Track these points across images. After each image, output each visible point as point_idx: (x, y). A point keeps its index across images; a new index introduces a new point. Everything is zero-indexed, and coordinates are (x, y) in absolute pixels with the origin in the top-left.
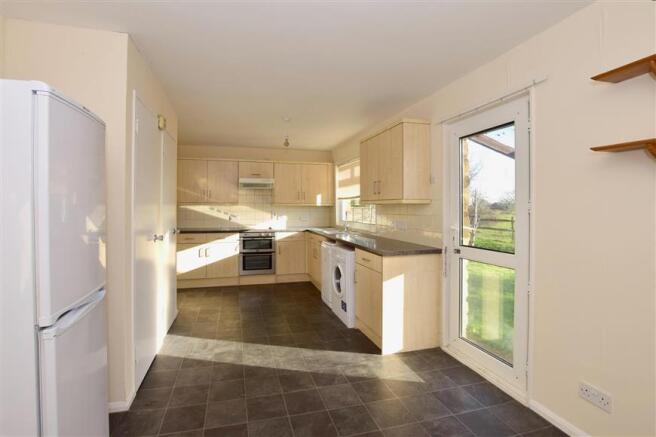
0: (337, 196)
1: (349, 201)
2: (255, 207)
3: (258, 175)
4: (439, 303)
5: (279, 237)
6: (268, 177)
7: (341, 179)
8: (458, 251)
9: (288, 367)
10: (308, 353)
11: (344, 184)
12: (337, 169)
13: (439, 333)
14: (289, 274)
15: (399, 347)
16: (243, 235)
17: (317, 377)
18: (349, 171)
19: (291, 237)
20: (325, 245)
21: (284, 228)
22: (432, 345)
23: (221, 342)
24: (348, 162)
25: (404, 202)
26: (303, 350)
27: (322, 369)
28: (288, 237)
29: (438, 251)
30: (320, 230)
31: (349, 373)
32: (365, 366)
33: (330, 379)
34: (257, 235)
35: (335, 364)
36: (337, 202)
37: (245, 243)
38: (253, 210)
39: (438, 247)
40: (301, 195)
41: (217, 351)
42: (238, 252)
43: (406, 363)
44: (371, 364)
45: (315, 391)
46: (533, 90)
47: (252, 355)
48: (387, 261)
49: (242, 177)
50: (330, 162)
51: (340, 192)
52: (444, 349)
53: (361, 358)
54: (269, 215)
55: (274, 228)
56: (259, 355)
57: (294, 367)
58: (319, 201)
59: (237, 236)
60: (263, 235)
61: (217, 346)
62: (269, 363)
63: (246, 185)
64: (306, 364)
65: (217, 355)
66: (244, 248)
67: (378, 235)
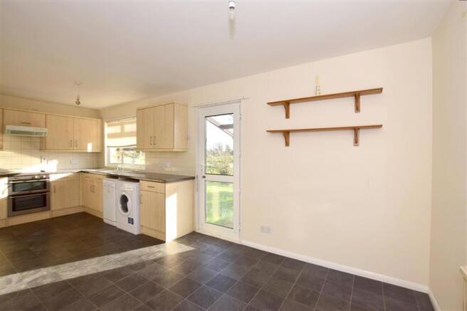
0: (106, 145)
1: (116, 148)
2: (21, 153)
3: (28, 124)
4: (193, 206)
5: (52, 178)
6: (40, 126)
7: (110, 132)
8: (204, 177)
9: (106, 269)
10: (117, 256)
11: (112, 136)
12: (106, 125)
13: (193, 223)
14: (64, 209)
15: (175, 236)
16: (12, 178)
17: (131, 267)
18: (119, 127)
19: (67, 177)
20: (107, 181)
21: (55, 171)
22: (191, 231)
23: (25, 273)
24: (118, 120)
25: (175, 150)
26: (111, 256)
27: (133, 262)
28: (64, 178)
29: (193, 178)
30: (94, 170)
31: (152, 258)
32: (159, 252)
33: (142, 265)
34: (30, 177)
35: (140, 257)
36: (106, 149)
37: (13, 186)
38: (20, 155)
39: (193, 176)
40: (73, 144)
41: (27, 280)
42: (6, 195)
43: (182, 243)
44: (162, 249)
45: (136, 274)
46: (243, 101)
47: (70, 271)
48: (168, 185)
49: (9, 124)
50: (98, 118)
51: (107, 142)
52: (197, 231)
53: (154, 248)
54: (39, 160)
55: (47, 171)
56: (74, 270)
57: (112, 267)
58: (90, 148)
59: (6, 180)
60: (36, 177)
61: (24, 277)
62: (88, 271)
63: (13, 132)
64: (119, 263)
65: (28, 283)
66: (14, 190)
67: (149, 171)
